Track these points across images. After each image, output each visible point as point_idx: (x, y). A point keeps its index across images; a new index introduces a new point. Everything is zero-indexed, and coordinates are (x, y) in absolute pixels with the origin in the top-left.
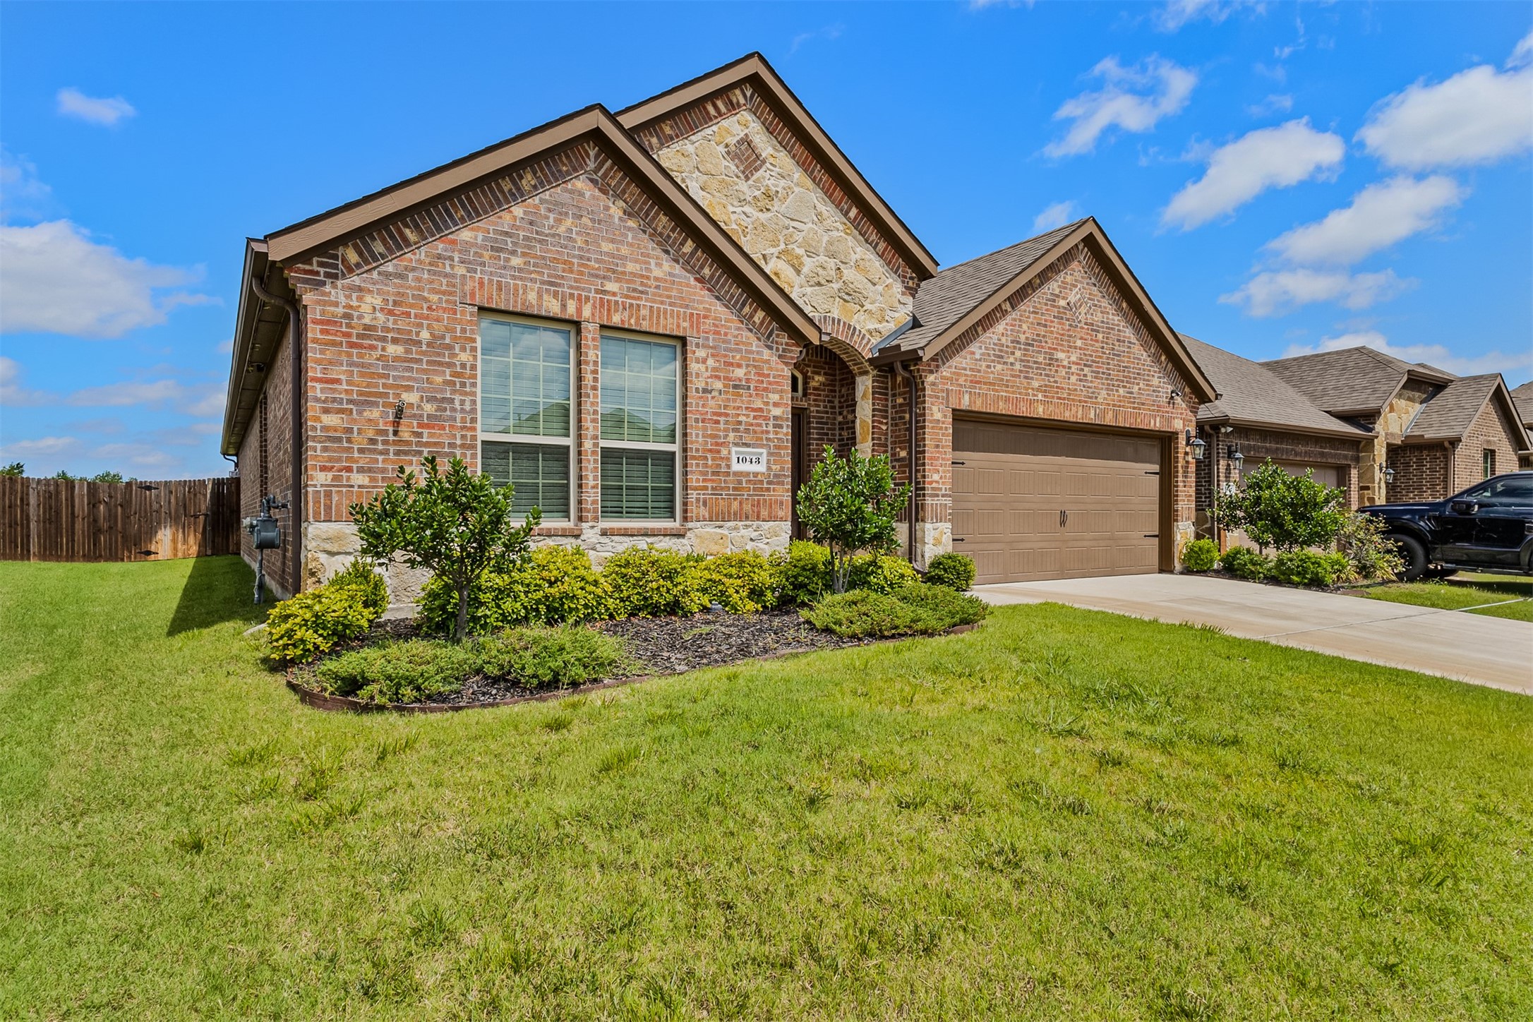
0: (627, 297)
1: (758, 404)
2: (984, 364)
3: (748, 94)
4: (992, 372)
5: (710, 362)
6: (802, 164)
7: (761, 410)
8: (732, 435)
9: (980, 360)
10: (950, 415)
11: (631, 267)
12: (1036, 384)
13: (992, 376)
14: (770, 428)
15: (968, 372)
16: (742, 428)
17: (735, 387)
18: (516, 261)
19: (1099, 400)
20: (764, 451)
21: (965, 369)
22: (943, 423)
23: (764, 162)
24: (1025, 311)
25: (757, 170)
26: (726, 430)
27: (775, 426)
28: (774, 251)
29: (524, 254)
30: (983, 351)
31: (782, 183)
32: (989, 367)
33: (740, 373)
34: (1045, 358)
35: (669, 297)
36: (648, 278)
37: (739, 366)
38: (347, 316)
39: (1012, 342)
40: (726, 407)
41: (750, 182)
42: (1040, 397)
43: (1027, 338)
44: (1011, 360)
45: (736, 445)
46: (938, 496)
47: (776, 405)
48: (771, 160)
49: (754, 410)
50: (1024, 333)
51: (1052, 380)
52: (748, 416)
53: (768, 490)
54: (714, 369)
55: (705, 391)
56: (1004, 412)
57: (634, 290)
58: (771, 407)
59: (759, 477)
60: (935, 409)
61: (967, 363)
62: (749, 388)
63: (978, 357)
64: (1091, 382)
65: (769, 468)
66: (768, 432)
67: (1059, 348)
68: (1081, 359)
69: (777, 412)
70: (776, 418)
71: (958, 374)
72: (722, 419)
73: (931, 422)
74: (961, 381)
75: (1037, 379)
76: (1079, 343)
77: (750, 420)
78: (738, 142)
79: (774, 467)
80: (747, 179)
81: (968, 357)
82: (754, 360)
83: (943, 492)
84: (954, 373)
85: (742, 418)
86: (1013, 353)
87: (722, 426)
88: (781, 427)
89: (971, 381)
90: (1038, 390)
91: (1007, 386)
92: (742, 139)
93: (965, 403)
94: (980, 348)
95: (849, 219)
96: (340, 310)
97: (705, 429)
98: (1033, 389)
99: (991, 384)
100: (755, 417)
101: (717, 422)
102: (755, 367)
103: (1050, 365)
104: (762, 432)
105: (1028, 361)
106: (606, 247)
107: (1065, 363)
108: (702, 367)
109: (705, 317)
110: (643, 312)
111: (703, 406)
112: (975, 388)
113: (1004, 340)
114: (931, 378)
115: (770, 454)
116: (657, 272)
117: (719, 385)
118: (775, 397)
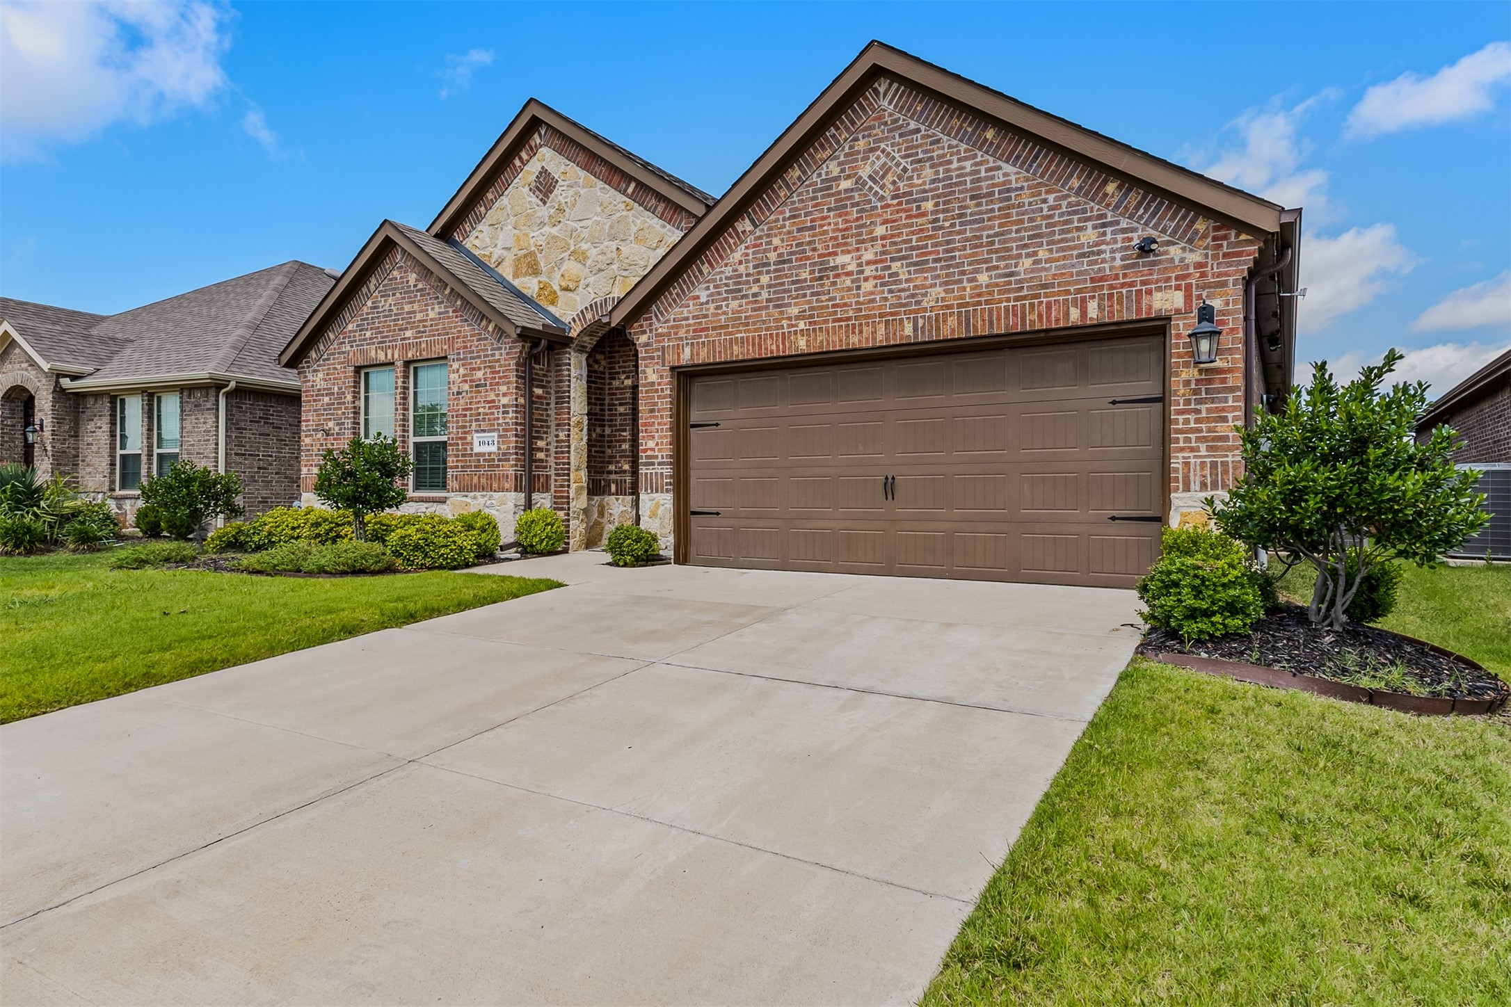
0: (415, 338)
1: (492, 397)
2: (712, 306)
3: (543, 133)
4: (724, 313)
5: (462, 371)
6: (585, 168)
7: (493, 401)
8: (474, 424)
9: (707, 303)
10: (667, 373)
11: (419, 316)
12: (794, 311)
13: (723, 317)
14: (501, 415)
15: (691, 322)
16: (481, 417)
17: (477, 386)
18: (368, 334)
19: (924, 304)
20: (495, 434)
21: (687, 319)
22: (659, 384)
23: (557, 181)
24: (777, 221)
25: (551, 192)
26: (471, 421)
27: (504, 413)
28: (566, 255)
29: (371, 329)
30: (712, 290)
31: (571, 192)
32: (719, 307)
33: (479, 374)
34: (812, 272)
35: (438, 330)
36: (426, 321)
37: (479, 369)
38: (313, 386)
39: (755, 267)
40: (471, 403)
41: (548, 205)
42: (802, 325)
43: (780, 255)
44: (755, 289)
45: (477, 431)
46: (653, 464)
47: (504, 395)
48: (562, 178)
49: (489, 402)
50: (775, 249)
51: (823, 298)
52: (484, 407)
53: (498, 466)
54: (464, 376)
55: (459, 393)
56: (740, 358)
57: (420, 332)
58: (501, 398)
59: (492, 457)
60: (649, 371)
61: (689, 312)
62: (486, 385)
63: (703, 299)
64: (908, 281)
65: (499, 448)
66: (498, 418)
67: (839, 250)
68: (884, 253)
69: (505, 401)
70: (504, 406)
71: (677, 327)
72: (468, 413)
73: (645, 386)
74: (682, 334)
75: (796, 304)
76: (880, 231)
77: (487, 411)
78: (537, 177)
79: (502, 447)
80: (545, 203)
81: (691, 303)
82: (490, 362)
83: (660, 460)
84: (673, 327)
85: (481, 410)
86: (758, 281)
87: (468, 418)
88: (507, 412)
89: (695, 331)
90: (798, 318)
91: (747, 324)
92: (540, 173)
93: (686, 357)
94: (708, 288)
95: (627, 196)
96: (310, 384)
97: (458, 422)
98: (789, 319)
99: (722, 327)
100: (489, 408)
101: (465, 416)
102: (490, 367)
103: (821, 278)
104: (494, 419)
105: (783, 284)
106: (407, 308)
107: (852, 267)
108: (456, 375)
109: (458, 337)
110: (424, 345)
111: (457, 405)
112: (700, 337)
113: (742, 269)
114: (643, 339)
115: (500, 436)
116: (432, 315)
117: (466, 387)
118: (503, 389)
